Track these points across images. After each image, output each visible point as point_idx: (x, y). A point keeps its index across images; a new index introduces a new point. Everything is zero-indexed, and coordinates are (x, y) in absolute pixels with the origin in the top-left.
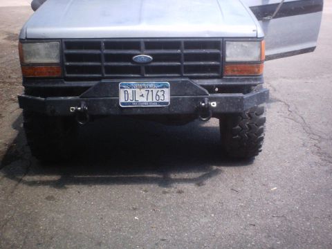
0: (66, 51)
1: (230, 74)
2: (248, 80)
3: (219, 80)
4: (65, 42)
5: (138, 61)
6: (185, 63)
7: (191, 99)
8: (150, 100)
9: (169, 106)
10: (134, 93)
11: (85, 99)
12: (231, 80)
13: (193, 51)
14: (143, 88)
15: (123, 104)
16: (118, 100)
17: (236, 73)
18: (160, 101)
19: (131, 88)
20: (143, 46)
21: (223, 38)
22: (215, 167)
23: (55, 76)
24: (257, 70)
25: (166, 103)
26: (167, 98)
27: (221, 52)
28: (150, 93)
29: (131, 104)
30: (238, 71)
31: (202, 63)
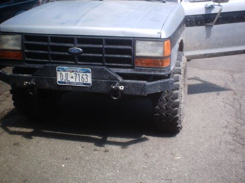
0: (25, 42)
1: (140, 65)
2: (154, 71)
3: (132, 70)
4: (25, 36)
5: (72, 52)
6: (105, 55)
7: (107, 83)
8: (78, 81)
9: (91, 87)
10: (67, 75)
11: (35, 77)
12: (140, 70)
13: (111, 47)
14: (73, 72)
15: (59, 82)
16: (56, 79)
17: (144, 65)
18: (85, 82)
19: (64, 71)
20: (76, 41)
21: (134, 37)
22: (144, 136)
23: (19, 59)
24: (161, 63)
25: (89, 84)
26: (90, 81)
27: (132, 49)
28: (78, 76)
29: (65, 83)
30: (145, 63)
31: (118, 56)
